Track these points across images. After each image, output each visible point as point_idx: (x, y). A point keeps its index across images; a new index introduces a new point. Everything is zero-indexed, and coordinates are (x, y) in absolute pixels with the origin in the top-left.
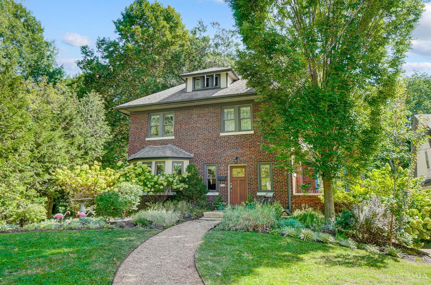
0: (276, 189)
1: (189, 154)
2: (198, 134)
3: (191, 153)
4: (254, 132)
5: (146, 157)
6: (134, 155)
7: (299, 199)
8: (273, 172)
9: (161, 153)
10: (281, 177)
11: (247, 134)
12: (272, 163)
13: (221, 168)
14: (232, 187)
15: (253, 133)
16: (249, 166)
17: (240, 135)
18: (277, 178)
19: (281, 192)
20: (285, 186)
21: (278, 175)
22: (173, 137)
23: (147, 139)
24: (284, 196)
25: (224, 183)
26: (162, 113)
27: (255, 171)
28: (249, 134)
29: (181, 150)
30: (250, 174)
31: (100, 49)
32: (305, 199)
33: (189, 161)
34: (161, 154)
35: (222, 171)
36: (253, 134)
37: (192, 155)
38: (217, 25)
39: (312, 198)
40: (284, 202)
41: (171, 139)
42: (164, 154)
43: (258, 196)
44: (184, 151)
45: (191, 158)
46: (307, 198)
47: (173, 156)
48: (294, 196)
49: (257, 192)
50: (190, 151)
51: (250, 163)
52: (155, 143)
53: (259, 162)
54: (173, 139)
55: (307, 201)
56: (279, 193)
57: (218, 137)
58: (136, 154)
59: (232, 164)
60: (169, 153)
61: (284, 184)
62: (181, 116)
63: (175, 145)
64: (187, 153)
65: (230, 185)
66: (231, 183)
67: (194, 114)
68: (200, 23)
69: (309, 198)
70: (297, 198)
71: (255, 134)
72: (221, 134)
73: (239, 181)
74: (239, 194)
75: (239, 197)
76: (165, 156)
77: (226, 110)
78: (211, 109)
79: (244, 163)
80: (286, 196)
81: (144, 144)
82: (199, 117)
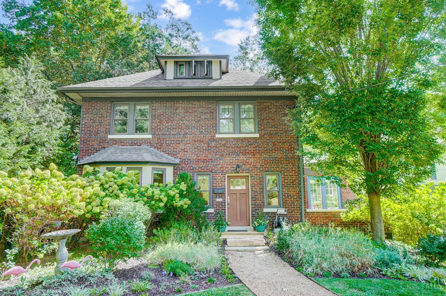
0: (287, 204)
1: (173, 159)
2: (185, 134)
3: (175, 158)
4: (260, 136)
5: (114, 160)
6: (88, 158)
7: (313, 216)
8: (283, 184)
9: (136, 156)
10: (292, 190)
11: (251, 138)
12: (282, 174)
13: (217, 178)
14: (230, 201)
15: (258, 136)
16: (253, 176)
17: (242, 138)
18: (288, 192)
19: (292, 207)
20: (297, 200)
21: (288, 188)
22: (150, 136)
23: (110, 137)
24: (296, 213)
25: (222, 197)
26: (132, 103)
27: (260, 183)
28: (253, 138)
29: (162, 153)
30: (255, 187)
31: (8, 14)
32: (320, 216)
33: (172, 168)
34: (134, 157)
35: (218, 182)
36: (259, 138)
37: (177, 161)
38: (170, 14)
39: (327, 214)
40: (296, 220)
41: (147, 139)
42: (140, 158)
43: (264, 213)
44: (166, 155)
45: (176, 164)
46: (322, 214)
47: (154, 161)
48: (307, 213)
49: (263, 208)
50: (174, 155)
51: (254, 172)
52: (121, 142)
53: (265, 171)
54: (150, 139)
55: (322, 218)
56: (290, 209)
57: (213, 139)
58: (92, 156)
59: (231, 173)
60: (147, 157)
61: (296, 199)
62: (161, 108)
63: (152, 146)
64: (169, 157)
65: (228, 199)
66: (229, 197)
67: (179, 108)
68: (149, 8)
69: (324, 214)
70: (311, 214)
71: (260, 138)
72: (217, 136)
73: (238, 195)
74: (238, 211)
75: (238, 214)
76: (144, 160)
77: (222, 107)
78: (203, 103)
79: (248, 173)
80: (298, 213)
81: (104, 144)
82: (187, 112)
